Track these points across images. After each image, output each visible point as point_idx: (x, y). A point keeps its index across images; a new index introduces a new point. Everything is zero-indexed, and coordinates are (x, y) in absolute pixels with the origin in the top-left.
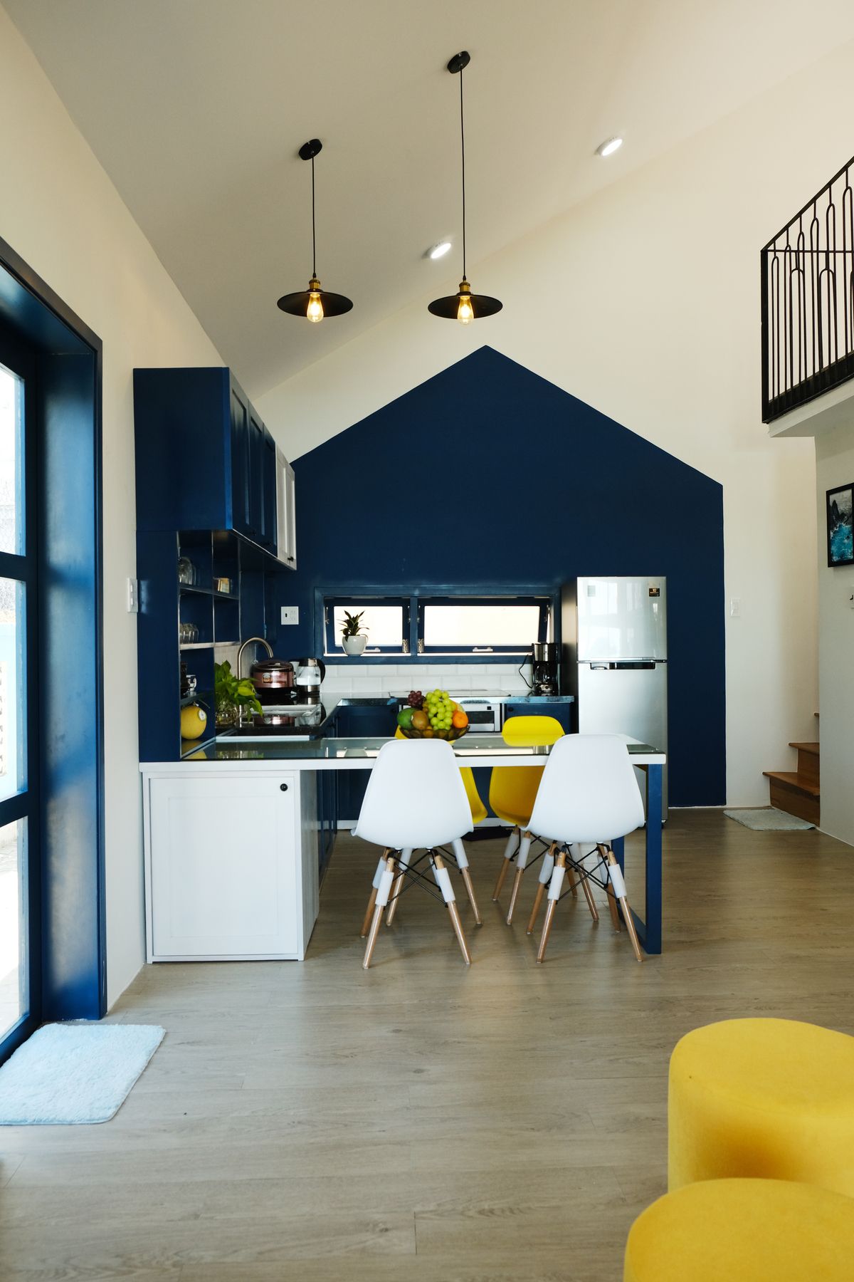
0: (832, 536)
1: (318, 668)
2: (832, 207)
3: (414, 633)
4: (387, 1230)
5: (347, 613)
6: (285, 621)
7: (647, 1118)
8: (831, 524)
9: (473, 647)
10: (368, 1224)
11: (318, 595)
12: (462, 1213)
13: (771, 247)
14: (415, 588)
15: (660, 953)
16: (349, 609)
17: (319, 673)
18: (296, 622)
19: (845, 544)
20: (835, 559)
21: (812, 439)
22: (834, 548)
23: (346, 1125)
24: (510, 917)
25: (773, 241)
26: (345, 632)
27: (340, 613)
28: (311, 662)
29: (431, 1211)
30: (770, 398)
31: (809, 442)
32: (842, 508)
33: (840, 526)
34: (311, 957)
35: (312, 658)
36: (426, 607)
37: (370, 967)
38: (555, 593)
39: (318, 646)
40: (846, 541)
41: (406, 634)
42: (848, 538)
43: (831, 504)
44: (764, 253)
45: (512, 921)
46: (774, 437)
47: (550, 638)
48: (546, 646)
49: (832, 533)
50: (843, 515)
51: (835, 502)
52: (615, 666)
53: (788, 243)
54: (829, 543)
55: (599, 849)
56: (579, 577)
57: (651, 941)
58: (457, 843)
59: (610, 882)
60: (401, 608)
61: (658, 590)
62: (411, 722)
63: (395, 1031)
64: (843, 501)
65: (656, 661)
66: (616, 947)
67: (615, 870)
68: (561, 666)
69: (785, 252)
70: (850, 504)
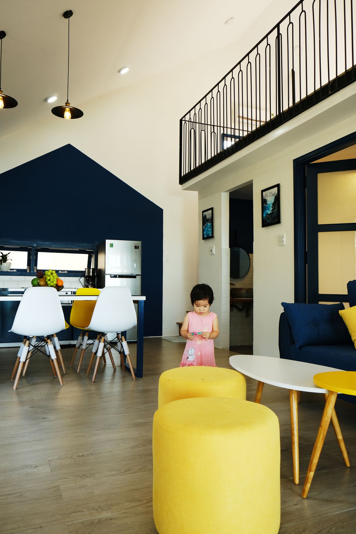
0: (204, 228)
2: (206, 104)
3: (32, 263)
4: (37, 467)
5: (2, 253)
7: (144, 423)
8: (204, 224)
9: (59, 271)
10: (27, 466)
12: (70, 457)
13: (184, 119)
14: (34, 243)
15: (142, 377)
19: (209, 230)
20: (205, 236)
21: (197, 192)
22: (205, 233)
23: (13, 438)
24: (78, 370)
25: (184, 116)
26: (1, 261)
29: (56, 459)
30: (182, 175)
32: (208, 217)
33: (207, 224)
36: (39, 253)
37: (16, 389)
38: (95, 248)
40: (209, 229)
41: (29, 264)
42: (210, 228)
43: (204, 216)
44: (181, 121)
45: (79, 372)
46: (183, 190)
47: (92, 266)
48: (91, 269)
49: (204, 227)
50: (208, 219)
51: (205, 215)
52: (121, 276)
53: (190, 118)
54: (203, 230)
55: (117, 337)
56: (106, 240)
57: (139, 374)
58: (56, 339)
59: (122, 351)
60: (27, 252)
61: (138, 246)
62: (38, 283)
63: (31, 407)
64: (208, 214)
65: (137, 275)
66: (123, 377)
67: (125, 343)
68: (97, 277)
69: (189, 121)
70: (211, 215)
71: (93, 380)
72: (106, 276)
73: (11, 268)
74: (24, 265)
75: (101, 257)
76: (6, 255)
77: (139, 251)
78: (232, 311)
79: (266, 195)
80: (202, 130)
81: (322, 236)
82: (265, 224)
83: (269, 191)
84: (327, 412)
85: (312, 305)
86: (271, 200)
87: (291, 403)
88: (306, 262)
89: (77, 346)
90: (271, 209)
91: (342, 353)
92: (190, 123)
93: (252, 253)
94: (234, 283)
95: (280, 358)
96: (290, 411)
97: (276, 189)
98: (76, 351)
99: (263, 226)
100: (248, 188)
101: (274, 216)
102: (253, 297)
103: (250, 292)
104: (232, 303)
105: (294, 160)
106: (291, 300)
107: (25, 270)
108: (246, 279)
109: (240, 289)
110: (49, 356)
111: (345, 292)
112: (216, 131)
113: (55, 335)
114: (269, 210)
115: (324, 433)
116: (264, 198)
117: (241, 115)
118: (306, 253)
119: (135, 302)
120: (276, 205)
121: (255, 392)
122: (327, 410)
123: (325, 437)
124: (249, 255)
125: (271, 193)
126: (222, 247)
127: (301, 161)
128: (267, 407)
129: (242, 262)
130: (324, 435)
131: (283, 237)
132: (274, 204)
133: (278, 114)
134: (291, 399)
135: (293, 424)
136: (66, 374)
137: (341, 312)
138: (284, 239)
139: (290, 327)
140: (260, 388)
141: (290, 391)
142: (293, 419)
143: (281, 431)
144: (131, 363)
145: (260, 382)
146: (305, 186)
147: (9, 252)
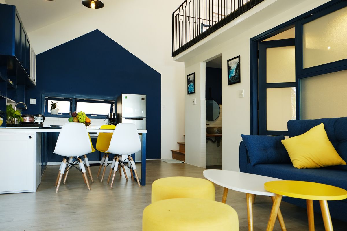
1: (42, 117)
2: (190, 2)
3: (73, 109)
5: (52, 102)
6: (31, 103)
8: (188, 84)
9: (91, 115)
11: (43, 96)
13: (175, 13)
14: (74, 96)
15: (145, 185)
16: (53, 101)
17: (43, 119)
18: (35, 104)
20: (189, 92)
21: (184, 62)
22: (189, 90)
24: (102, 180)
25: (176, 11)
26: (51, 107)
27: (50, 102)
28: (40, 115)
30: (174, 51)
31: (183, 63)
32: (191, 79)
33: (191, 84)
34: (39, 191)
35: (40, 114)
36: (77, 102)
37: (58, 192)
38: (115, 100)
39: (42, 111)
40: (192, 88)
41: (71, 110)
42: (193, 87)
43: (188, 78)
44: (173, 14)
46: (175, 61)
47: (114, 112)
48: (113, 114)
49: (188, 86)
50: (191, 81)
52: (132, 118)
53: (179, 12)
54: (188, 88)
55: (128, 158)
56: (122, 94)
57: (143, 183)
58: (86, 159)
59: (131, 167)
60: (69, 102)
61: (144, 99)
62: (73, 120)
63: (66, 205)
64: (191, 77)
65: (143, 118)
66: (133, 185)
67: (133, 162)
68: (117, 119)
69: (178, 15)
70: (193, 78)
71: (111, 187)
72: (122, 118)
73: (59, 112)
74: (68, 111)
75: (119, 105)
76: (55, 104)
77: (145, 101)
78: (208, 142)
79: (231, 64)
80: (187, 20)
81: (269, 91)
82: (230, 83)
83: (233, 60)
84: (274, 210)
85: (263, 136)
86: (234, 67)
87: (248, 203)
88: (258, 109)
89: (102, 164)
90: (234, 73)
91: (284, 169)
92: (179, 16)
93: (221, 104)
94: (209, 124)
95: (240, 172)
96: (247, 209)
97: (238, 59)
98: (100, 167)
99: (228, 85)
100: (218, 59)
101: (236, 78)
102: (221, 133)
103: (220, 130)
104: (207, 137)
105: (250, 39)
106: (247, 133)
107: (69, 114)
108: (217, 121)
109: (213, 128)
110: (81, 170)
111: (286, 129)
112: (197, 22)
113: (86, 156)
114: (233, 73)
115: (272, 225)
116: (229, 65)
117: (214, 11)
118: (258, 103)
119: (140, 134)
120: (238, 70)
121: (222, 196)
122: (274, 208)
123: (273, 228)
124: (219, 106)
125: (234, 62)
126: (201, 99)
127: (256, 39)
128: (230, 206)
129: (215, 111)
130: (272, 227)
131: (242, 92)
132: (236, 70)
133: (239, 7)
134: (248, 200)
135: (249, 218)
136: (93, 183)
137: (283, 141)
138: (243, 93)
139: (247, 151)
140: (226, 192)
141: (247, 194)
142: (249, 215)
143: (240, 223)
144: (138, 176)
145: (225, 188)
146: (258, 57)
147: (57, 101)
